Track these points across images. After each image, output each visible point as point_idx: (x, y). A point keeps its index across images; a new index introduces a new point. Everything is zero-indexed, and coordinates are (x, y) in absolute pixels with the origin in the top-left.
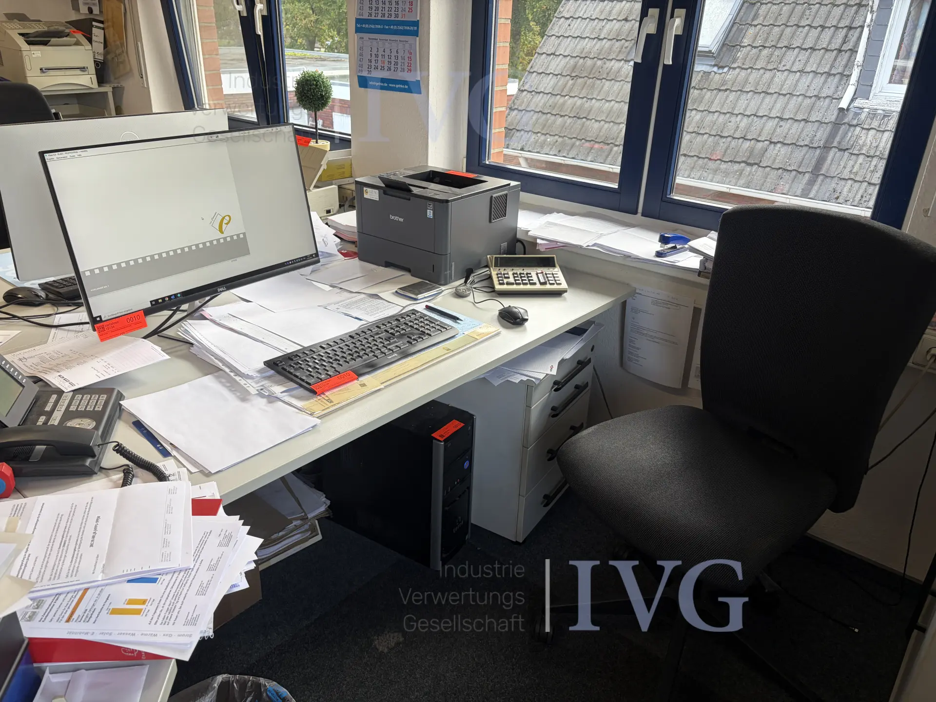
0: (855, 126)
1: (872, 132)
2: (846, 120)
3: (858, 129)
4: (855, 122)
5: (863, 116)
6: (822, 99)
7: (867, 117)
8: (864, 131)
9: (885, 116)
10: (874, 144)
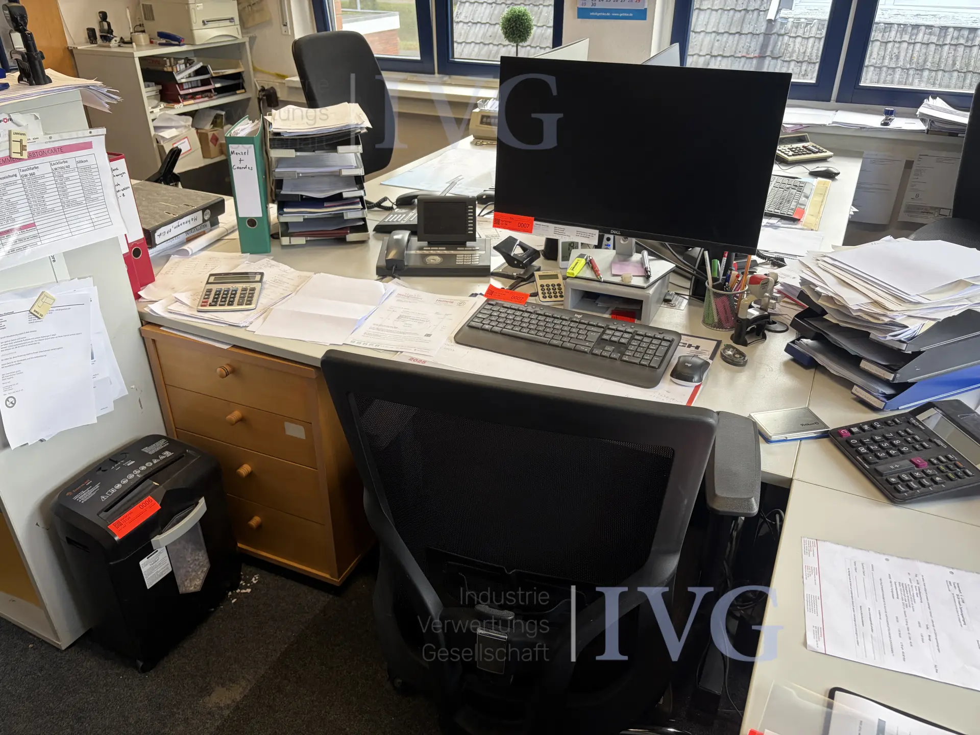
0: (783, 35)
1: (799, 40)
2: (775, 31)
3: (786, 38)
4: (783, 32)
5: (789, 25)
6: (750, 12)
7: (792, 27)
8: (791, 39)
9: (807, 24)
10: (802, 51)
